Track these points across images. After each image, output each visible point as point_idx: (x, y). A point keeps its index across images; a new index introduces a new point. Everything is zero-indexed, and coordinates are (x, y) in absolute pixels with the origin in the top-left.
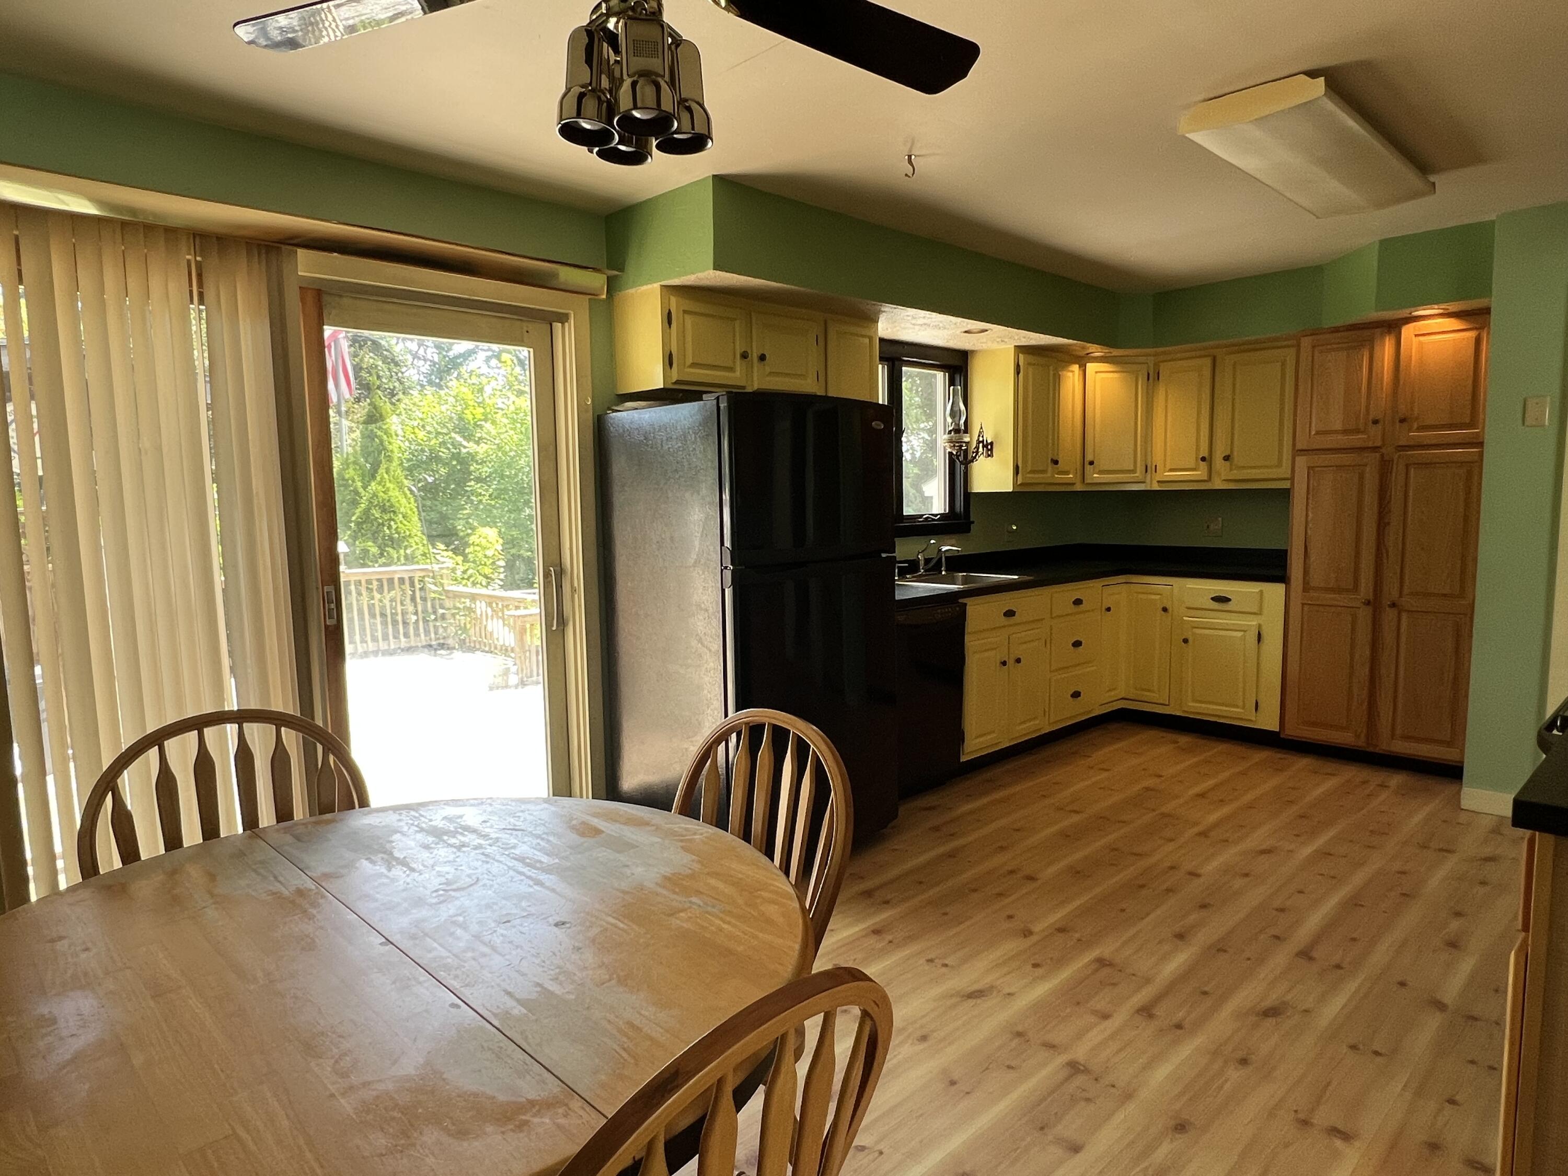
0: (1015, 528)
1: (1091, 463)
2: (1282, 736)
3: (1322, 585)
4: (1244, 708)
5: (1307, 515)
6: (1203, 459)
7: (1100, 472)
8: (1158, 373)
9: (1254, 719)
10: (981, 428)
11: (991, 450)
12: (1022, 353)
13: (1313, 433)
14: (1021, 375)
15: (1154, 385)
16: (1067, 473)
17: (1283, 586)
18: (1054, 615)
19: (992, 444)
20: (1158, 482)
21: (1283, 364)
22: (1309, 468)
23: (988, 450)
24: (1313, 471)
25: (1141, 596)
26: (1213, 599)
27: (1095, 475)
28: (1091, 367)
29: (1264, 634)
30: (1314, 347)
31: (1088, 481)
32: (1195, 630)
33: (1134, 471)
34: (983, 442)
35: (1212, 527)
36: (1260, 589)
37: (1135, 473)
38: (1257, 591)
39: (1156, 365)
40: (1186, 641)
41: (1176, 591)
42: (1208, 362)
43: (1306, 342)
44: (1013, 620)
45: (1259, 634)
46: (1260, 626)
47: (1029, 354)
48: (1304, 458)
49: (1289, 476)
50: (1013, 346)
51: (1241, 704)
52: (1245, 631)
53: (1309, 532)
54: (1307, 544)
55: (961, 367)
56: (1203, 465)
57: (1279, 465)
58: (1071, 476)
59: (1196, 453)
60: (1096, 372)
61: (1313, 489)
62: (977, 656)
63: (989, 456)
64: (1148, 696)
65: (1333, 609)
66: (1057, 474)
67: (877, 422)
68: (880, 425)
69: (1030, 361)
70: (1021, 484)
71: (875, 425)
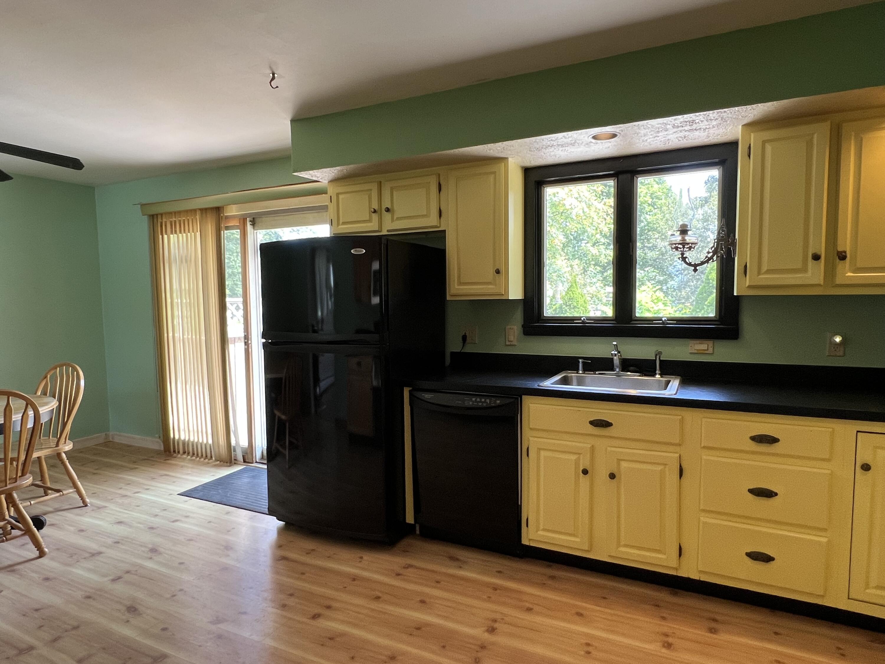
0: (839, 340)
7: (857, 270)
12: (753, 132)
44: (606, 431)
47: (759, 130)
50: (740, 127)
67: (358, 249)
68: (361, 251)
69: (765, 138)
70: (750, 287)
71: (353, 252)
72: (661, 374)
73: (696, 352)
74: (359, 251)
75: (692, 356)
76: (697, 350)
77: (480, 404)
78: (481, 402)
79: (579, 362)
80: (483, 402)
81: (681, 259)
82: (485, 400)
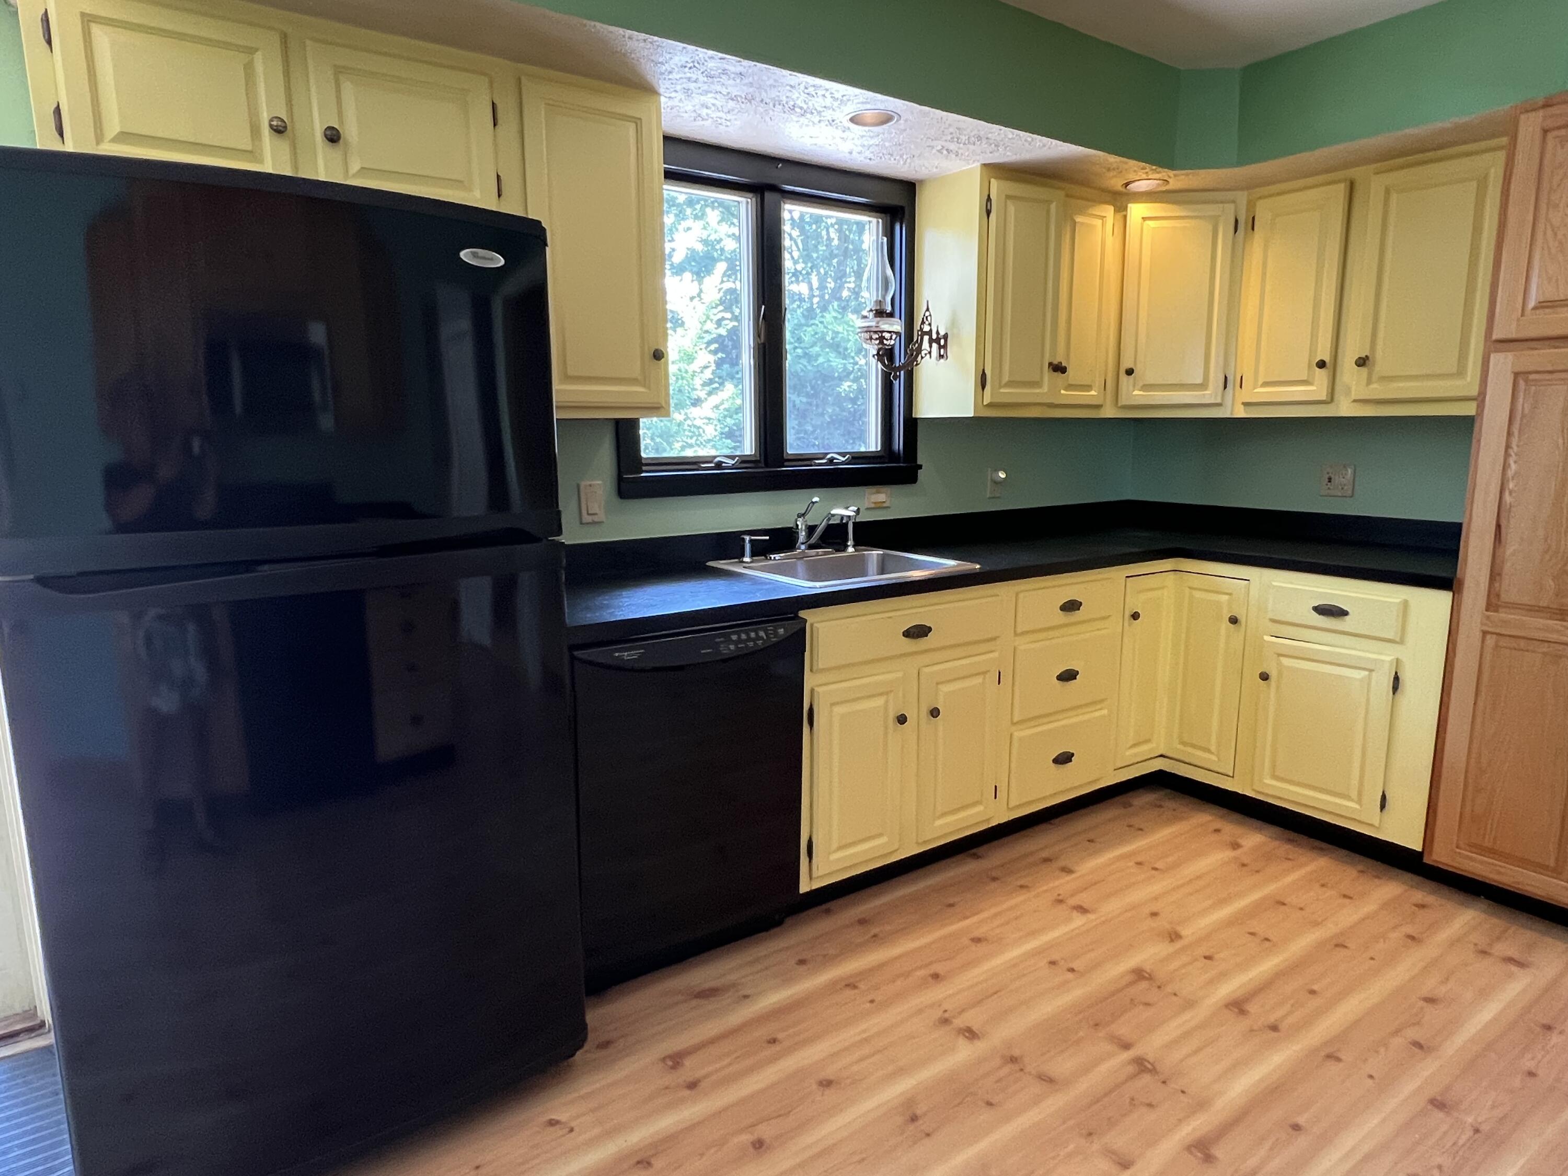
0: (1002, 475)
1: (1130, 372)
2: (1426, 860)
3: (1526, 600)
4: (1359, 802)
5: (1505, 467)
6: (1322, 364)
7: (1147, 387)
8: (1253, 218)
9: (1377, 824)
10: (928, 310)
11: (945, 347)
12: (995, 178)
13: (1532, 303)
14: (993, 215)
15: (1245, 238)
16: (1088, 387)
17: (1451, 594)
18: (1019, 630)
19: (946, 337)
20: (1245, 404)
21: (1482, 183)
22: (1516, 375)
23: (940, 347)
24: (1526, 381)
25: (1197, 594)
26: (1316, 609)
27: (1136, 392)
28: (1136, 210)
29: (1405, 677)
30: (1545, 132)
31: (1123, 401)
32: (1285, 661)
33: (1203, 386)
34: (929, 333)
35: (1337, 480)
36: (1404, 597)
37: (1206, 389)
38: (1398, 601)
39: (1251, 205)
40: (1265, 677)
41: (1254, 592)
42: (1340, 190)
43: (1529, 126)
44: (923, 643)
45: (1396, 679)
46: (1398, 661)
47: (1007, 179)
48: (1510, 356)
49: (1474, 392)
50: (978, 165)
51: (1354, 794)
52: (1371, 671)
53: (1507, 498)
54: (1503, 523)
55: (902, 208)
56: (1321, 375)
57: (1461, 372)
58: (1093, 393)
59: (1310, 356)
60: (1144, 219)
61: (1523, 416)
62: (839, 710)
63: (941, 356)
64: (1199, 756)
65: (1545, 648)
66: (1066, 389)
67: (480, 251)
68: (491, 259)
69: (1010, 193)
70: (990, 405)
71: (465, 255)
72: (854, 546)
73: (873, 506)
74: (484, 258)
75: (870, 512)
76: (875, 503)
77: (751, 644)
78: (749, 639)
79: (744, 540)
80: (753, 640)
81: (876, 357)
82: (757, 634)
